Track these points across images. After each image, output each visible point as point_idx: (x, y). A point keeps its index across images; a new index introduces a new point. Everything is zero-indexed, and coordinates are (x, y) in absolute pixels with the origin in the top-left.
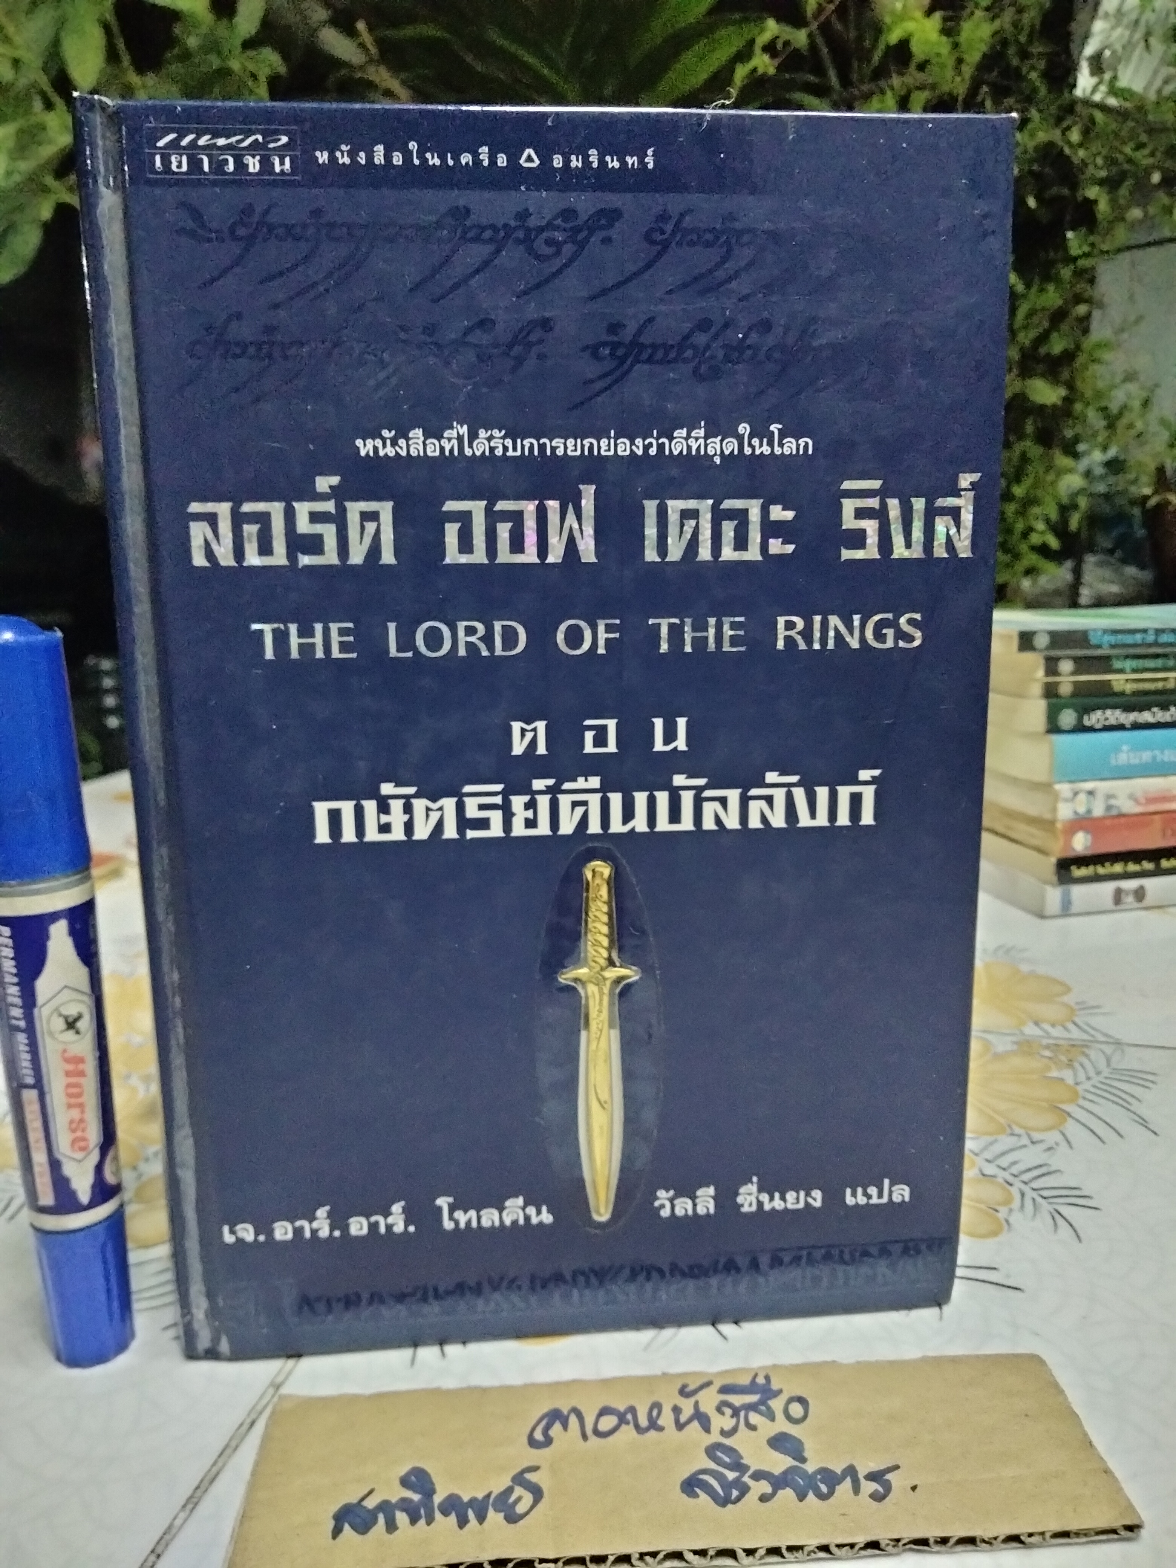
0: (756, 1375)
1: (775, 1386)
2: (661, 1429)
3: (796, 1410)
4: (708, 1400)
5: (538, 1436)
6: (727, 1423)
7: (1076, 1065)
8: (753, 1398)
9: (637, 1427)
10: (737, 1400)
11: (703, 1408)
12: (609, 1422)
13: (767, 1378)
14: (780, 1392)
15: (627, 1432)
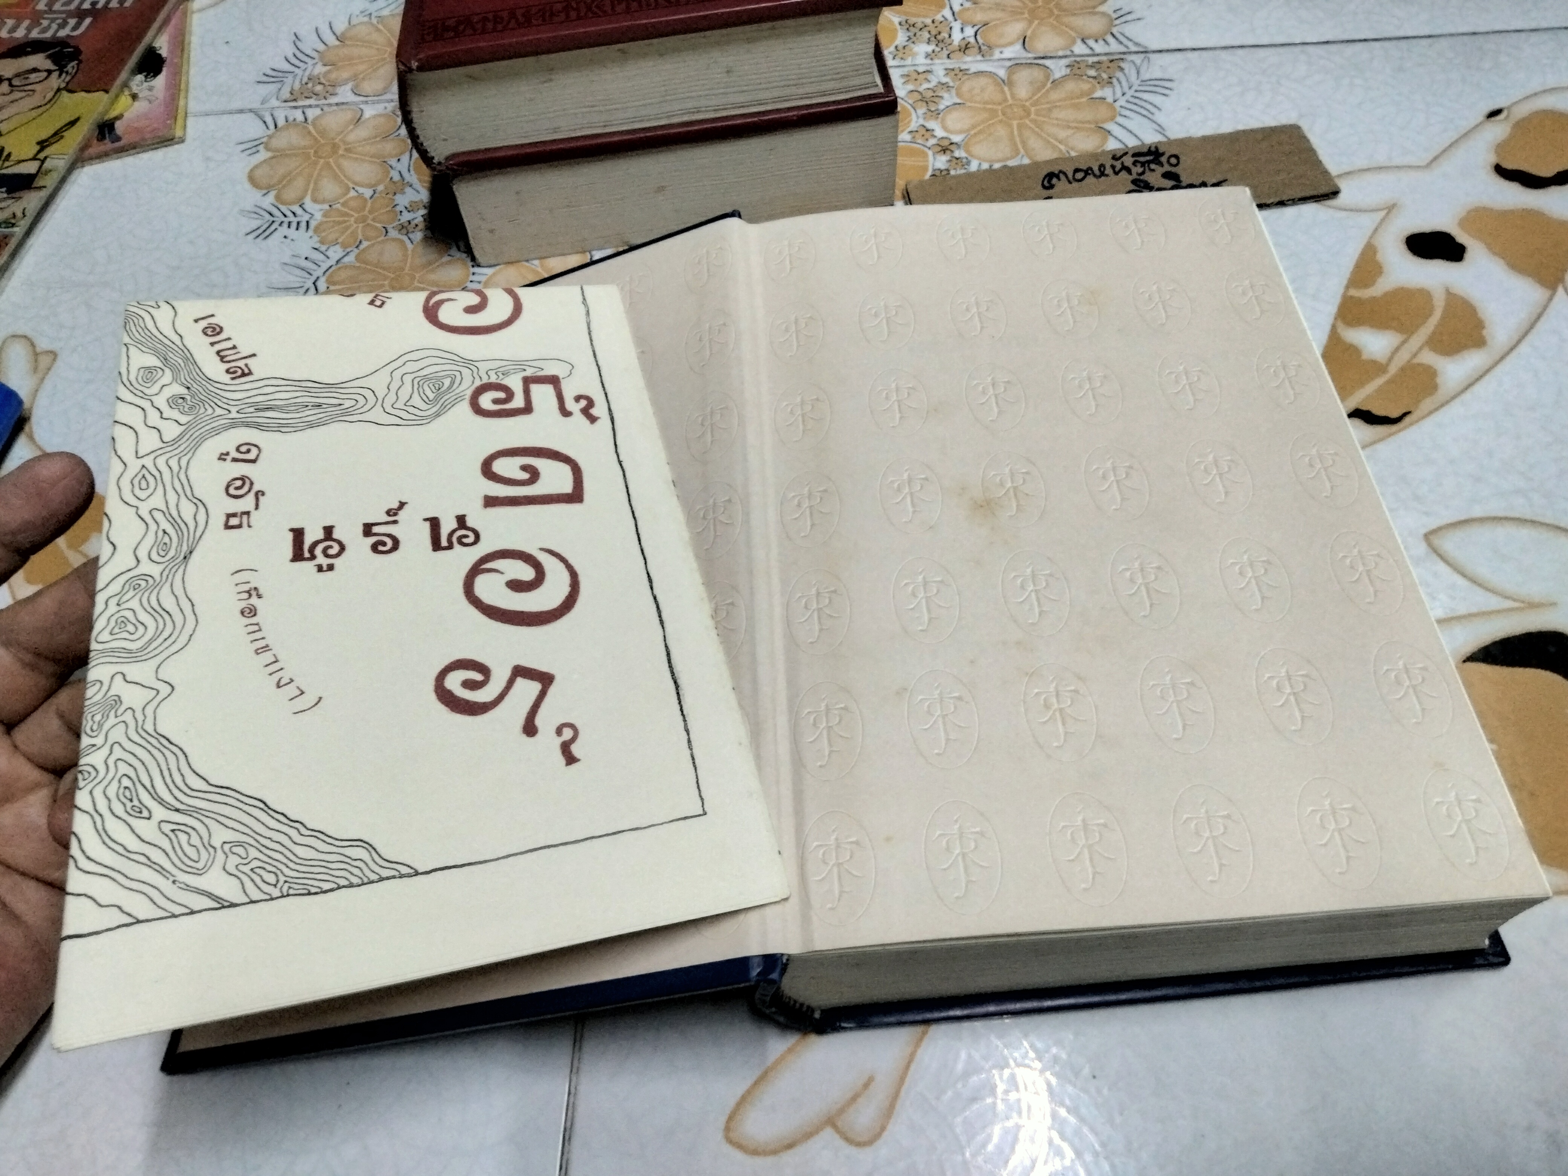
1: (1161, 151)
2: (1107, 175)
3: (1173, 161)
4: (1128, 161)
5: (1046, 183)
6: (1140, 170)
8: (1151, 158)
9: (1095, 176)
10: (1142, 159)
11: (1126, 164)
12: (1079, 175)
14: (1163, 154)
15: (1090, 179)
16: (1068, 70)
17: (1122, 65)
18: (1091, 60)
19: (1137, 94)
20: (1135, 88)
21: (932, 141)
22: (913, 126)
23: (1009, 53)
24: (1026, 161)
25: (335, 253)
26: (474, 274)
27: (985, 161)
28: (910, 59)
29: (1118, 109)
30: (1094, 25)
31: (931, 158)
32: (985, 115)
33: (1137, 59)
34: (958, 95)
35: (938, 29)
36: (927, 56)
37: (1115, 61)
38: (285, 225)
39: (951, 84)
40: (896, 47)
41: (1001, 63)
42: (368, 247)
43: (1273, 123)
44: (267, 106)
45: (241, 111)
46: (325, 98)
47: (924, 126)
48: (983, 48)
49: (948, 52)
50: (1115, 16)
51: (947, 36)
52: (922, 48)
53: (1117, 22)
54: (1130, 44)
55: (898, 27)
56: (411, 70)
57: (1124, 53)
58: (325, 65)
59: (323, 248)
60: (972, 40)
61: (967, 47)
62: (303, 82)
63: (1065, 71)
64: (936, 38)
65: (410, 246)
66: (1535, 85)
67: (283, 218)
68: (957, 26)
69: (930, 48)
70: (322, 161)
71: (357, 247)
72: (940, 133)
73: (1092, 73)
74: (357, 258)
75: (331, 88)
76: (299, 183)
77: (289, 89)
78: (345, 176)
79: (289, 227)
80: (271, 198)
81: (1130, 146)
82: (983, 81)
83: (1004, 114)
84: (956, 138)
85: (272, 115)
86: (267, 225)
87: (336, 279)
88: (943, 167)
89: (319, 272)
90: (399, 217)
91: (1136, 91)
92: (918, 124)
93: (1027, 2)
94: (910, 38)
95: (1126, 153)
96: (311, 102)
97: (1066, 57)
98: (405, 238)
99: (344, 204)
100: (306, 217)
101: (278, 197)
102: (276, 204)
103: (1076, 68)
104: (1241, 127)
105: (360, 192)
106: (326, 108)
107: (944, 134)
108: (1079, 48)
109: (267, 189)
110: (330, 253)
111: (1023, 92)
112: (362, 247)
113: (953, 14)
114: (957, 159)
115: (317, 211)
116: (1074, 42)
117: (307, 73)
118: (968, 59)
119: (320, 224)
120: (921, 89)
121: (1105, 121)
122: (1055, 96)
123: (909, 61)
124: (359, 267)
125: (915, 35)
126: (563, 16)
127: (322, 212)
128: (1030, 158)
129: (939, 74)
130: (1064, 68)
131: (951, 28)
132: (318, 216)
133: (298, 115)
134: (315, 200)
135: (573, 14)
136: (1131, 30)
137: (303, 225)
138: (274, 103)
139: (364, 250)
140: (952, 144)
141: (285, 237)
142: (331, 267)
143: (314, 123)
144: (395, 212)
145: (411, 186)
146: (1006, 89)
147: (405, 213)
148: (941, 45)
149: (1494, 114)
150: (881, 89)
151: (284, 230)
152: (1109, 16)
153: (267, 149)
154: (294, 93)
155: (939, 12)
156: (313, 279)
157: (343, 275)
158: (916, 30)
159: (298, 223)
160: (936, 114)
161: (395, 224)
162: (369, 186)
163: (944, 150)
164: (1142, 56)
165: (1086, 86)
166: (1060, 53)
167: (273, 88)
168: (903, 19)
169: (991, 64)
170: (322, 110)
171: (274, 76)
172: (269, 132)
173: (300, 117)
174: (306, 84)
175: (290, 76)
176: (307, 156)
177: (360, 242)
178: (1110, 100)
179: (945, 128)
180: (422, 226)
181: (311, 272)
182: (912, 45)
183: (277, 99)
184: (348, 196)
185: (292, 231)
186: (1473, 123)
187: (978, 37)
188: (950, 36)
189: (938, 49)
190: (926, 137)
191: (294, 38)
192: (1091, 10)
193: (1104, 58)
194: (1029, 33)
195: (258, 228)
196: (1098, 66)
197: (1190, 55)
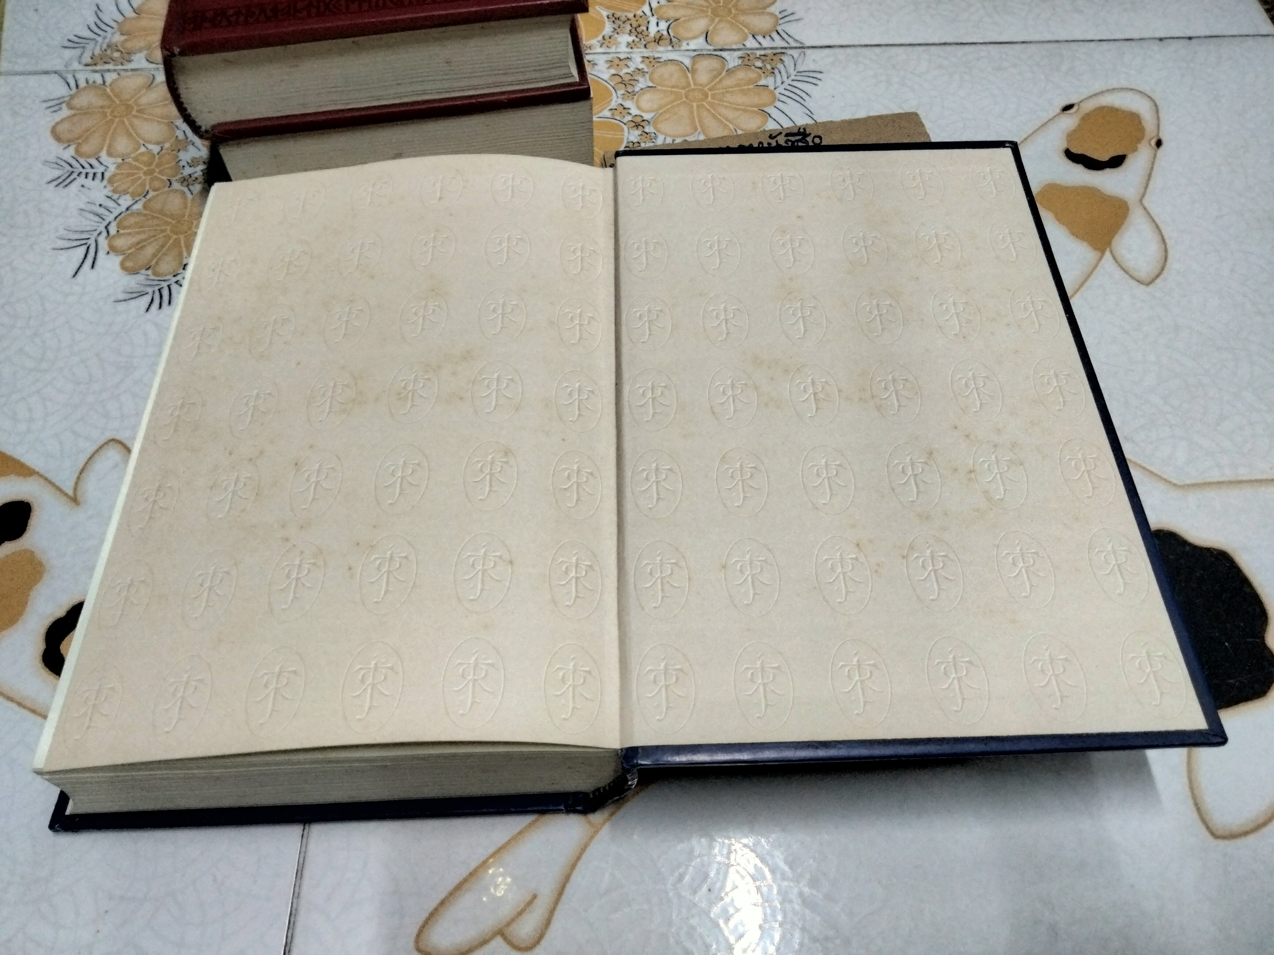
0: (800, 128)
7: (776, 71)
8: (800, 137)
13: (804, 129)
16: (740, 62)
17: (783, 58)
18: (759, 53)
19: (795, 84)
20: (793, 77)
21: (629, 118)
22: (613, 105)
23: (693, 45)
24: (702, 137)
25: (125, 201)
27: (669, 136)
28: (614, 47)
29: (778, 95)
30: (762, 23)
31: (626, 134)
32: (672, 97)
33: (795, 53)
34: (651, 80)
35: (638, 22)
36: (628, 44)
37: (778, 54)
38: (83, 176)
39: (646, 70)
40: (603, 37)
41: (688, 53)
42: (154, 197)
43: (897, 111)
45: (46, 73)
46: (122, 64)
47: (622, 105)
48: (674, 40)
49: (645, 43)
50: (780, 16)
51: (645, 29)
52: (625, 39)
53: (781, 21)
54: (790, 40)
55: (606, 19)
56: (173, 55)
57: (786, 48)
58: (122, 34)
59: (115, 197)
60: (665, 33)
61: (661, 38)
62: (103, 49)
63: (738, 62)
64: (638, 31)
65: (189, 196)
66: (1098, 86)
67: (81, 169)
68: (653, 21)
69: (630, 39)
70: (117, 120)
71: (144, 197)
72: (634, 111)
73: (759, 64)
74: (145, 207)
75: (127, 56)
77: (90, 54)
78: (137, 135)
79: (86, 177)
80: (71, 151)
81: (785, 126)
82: (671, 68)
83: (686, 97)
84: (647, 116)
85: (74, 76)
86: (66, 175)
87: (126, 223)
88: (635, 140)
89: (111, 217)
90: (182, 171)
91: (793, 80)
92: (617, 103)
93: (711, 2)
94: (615, 29)
95: (781, 133)
96: (110, 67)
97: (739, 50)
98: (186, 189)
99: (136, 159)
101: (77, 151)
102: (76, 156)
103: (747, 60)
104: (872, 114)
105: (150, 148)
106: (122, 73)
107: (638, 112)
108: (751, 43)
109: (68, 143)
110: (121, 201)
111: (703, 77)
112: (148, 197)
113: (651, 10)
114: (647, 134)
115: (111, 164)
116: (745, 39)
117: (107, 40)
118: (661, 49)
119: (114, 175)
120: (621, 74)
121: (766, 105)
122: (728, 82)
123: (613, 49)
124: (145, 215)
125: (619, 27)
126: (305, 13)
127: (115, 165)
128: (705, 134)
129: (637, 62)
130: (737, 60)
131: (648, 22)
132: (112, 169)
133: (98, 78)
134: (110, 154)
135: (314, 11)
136: (792, 28)
137: (99, 176)
138: (76, 66)
139: (150, 200)
140: (643, 121)
141: (83, 186)
142: (120, 214)
145: (193, 144)
146: (690, 75)
147: (187, 168)
148: (640, 36)
150: (577, 78)
151: (82, 180)
152: (776, 16)
153: (70, 107)
154: (94, 58)
155: (640, 7)
156: (105, 223)
157: (132, 220)
158: (621, 23)
159: (95, 174)
160: (631, 95)
161: (177, 178)
162: (158, 143)
163: (637, 126)
164: (799, 51)
165: (752, 75)
166: (734, 47)
167: (78, 52)
168: (610, 12)
169: (678, 53)
170: (119, 74)
173: (99, 81)
174: (105, 50)
175: (92, 44)
177: (148, 192)
178: (771, 87)
179: (639, 108)
180: (201, 179)
181: (104, 217)
182: (616, 36)
183: (80, 63)
184: (140, 151)
185: (89, 182)
186: (1052, 115)
187: (670, 31)
188: (647, 28)
189: (637, 40)
190: (623, 114)
191: (96, 8)
192: (761, 9)
193: (768, 52)
194: (711, 28)
195: (59, 177)
196: (763, 58)
197: (837, 51)
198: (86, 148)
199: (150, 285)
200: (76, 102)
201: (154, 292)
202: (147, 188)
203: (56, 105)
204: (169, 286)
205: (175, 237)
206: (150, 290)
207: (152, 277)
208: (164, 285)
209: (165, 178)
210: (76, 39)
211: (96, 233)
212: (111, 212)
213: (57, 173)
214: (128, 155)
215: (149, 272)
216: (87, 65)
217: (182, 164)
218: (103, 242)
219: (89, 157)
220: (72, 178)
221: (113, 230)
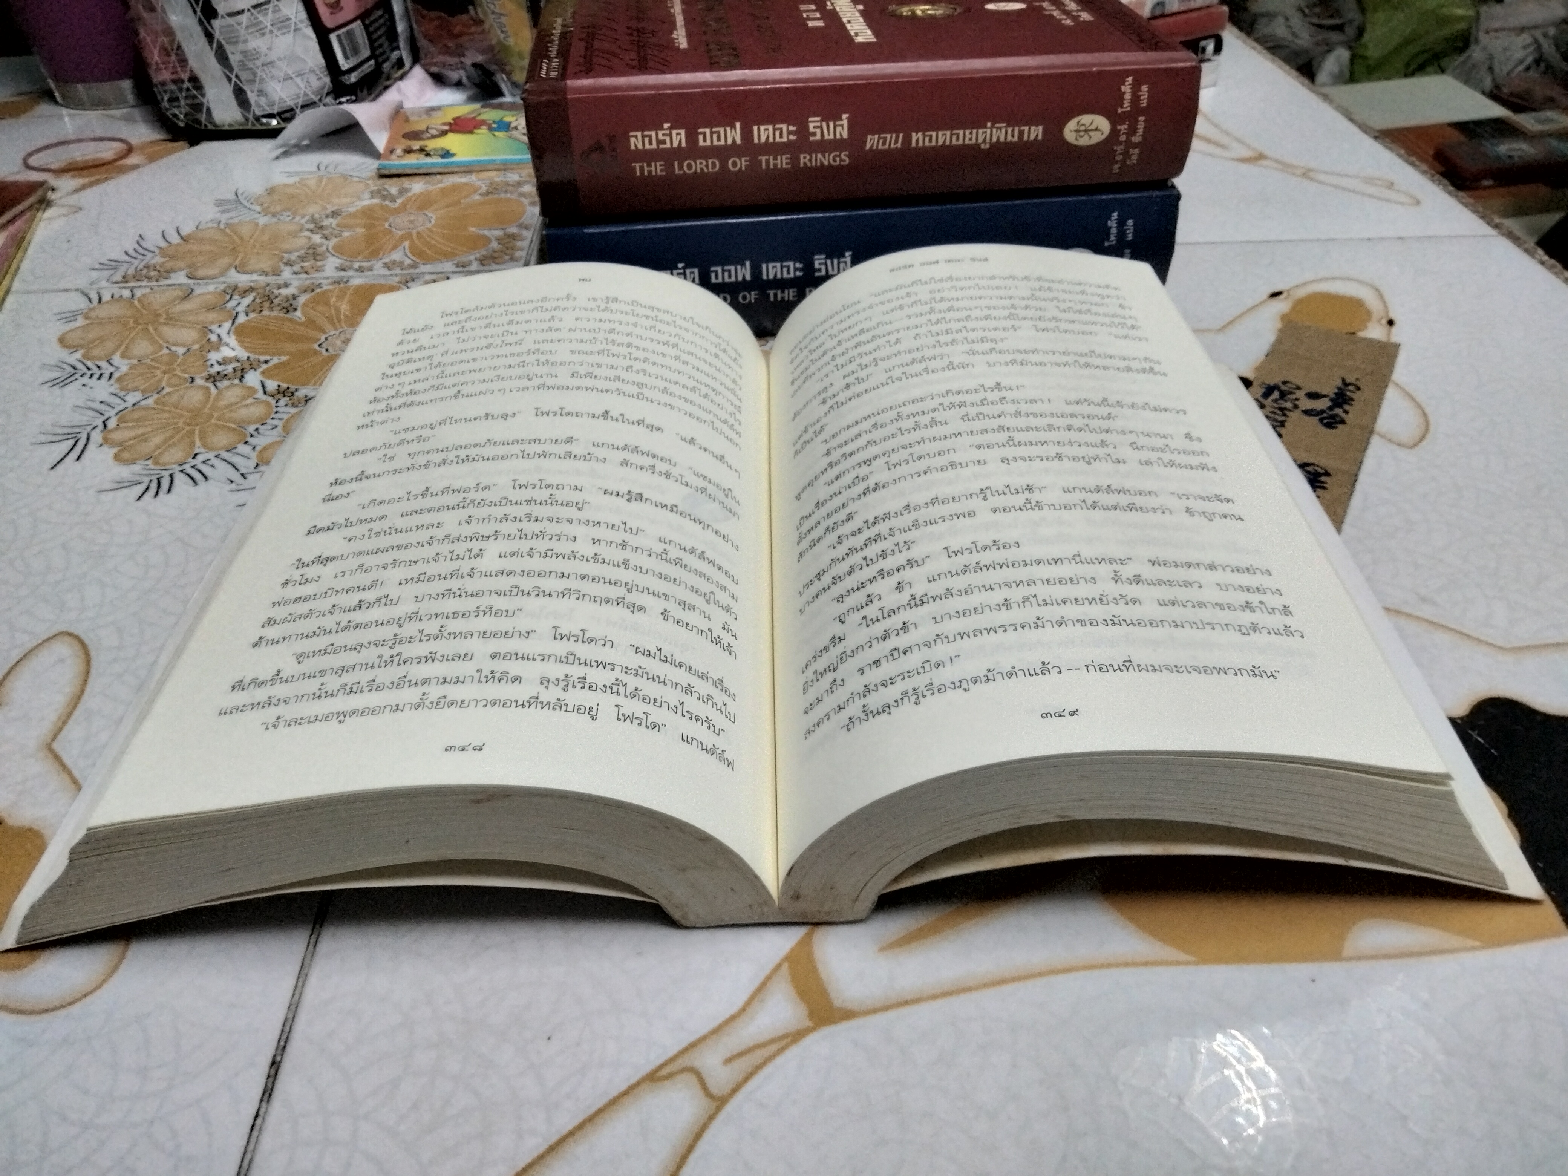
25: (132, 398)
26: (276, 412)
44: (95, 286)
59: (122, 394)
76: (110, 345)
77: (123, 274)
80: (78, 355)
100: (111, 369)
109: (73, 348)
110: (127, 398)
112: (164, 392)
138: (104, 283)
143: (139, 300)
144: (207, 366)
149: (1275, 295)
151: (85, 380)
153: (87, 318)
156: (104, 418)
159: (101, 375)
171: (113, 265)
172: (92, 306)
173: (126, 293)
176: (125, 325)
198: (95, 352)
199: (147, 475)
200: (93, 314)
201: (151, 481)
202: (164, 384)
203: (72, 316)
204: (171, 476)
205: (187, 428)
206: (146, 480)
207: (152, 467)
208: (166, 474)
209: (187, 376)
210: (109, 263)
211: (89, 428)
212: (113, 408)
213: (56, 374)
214: (146, 356)
215: (149, 462)
216: (116, 283)
217: (209, 363)
218: (97, 436)
219: (100, 359)
220: (73, 378)
221: (112, 424)
